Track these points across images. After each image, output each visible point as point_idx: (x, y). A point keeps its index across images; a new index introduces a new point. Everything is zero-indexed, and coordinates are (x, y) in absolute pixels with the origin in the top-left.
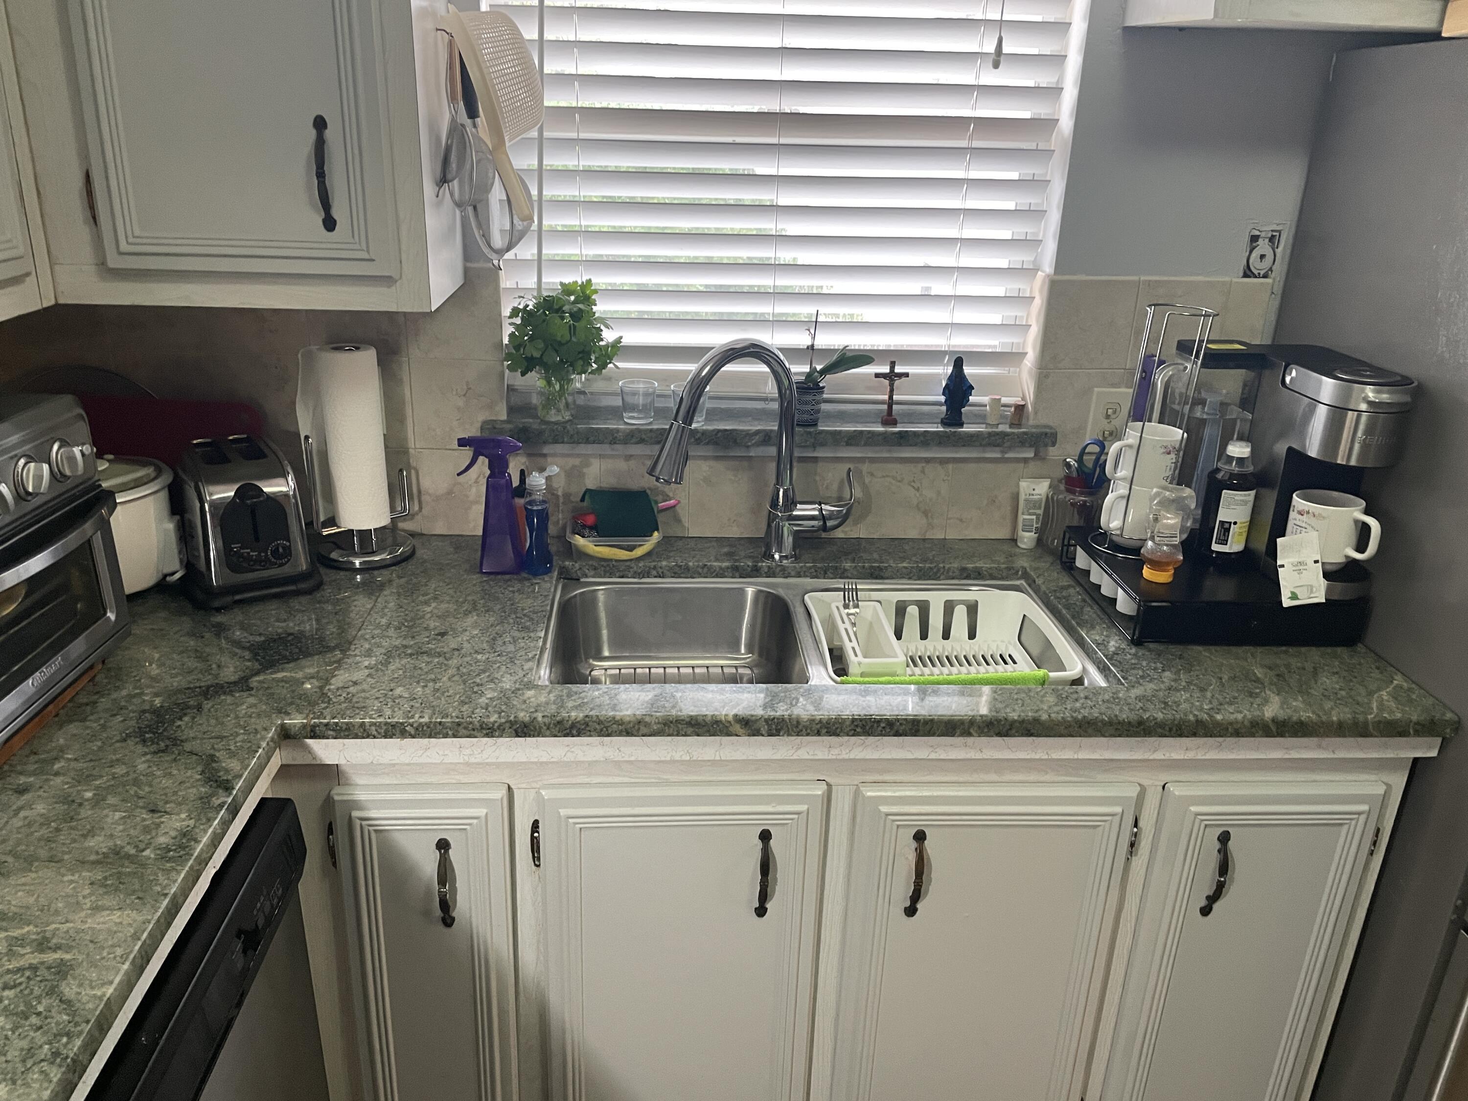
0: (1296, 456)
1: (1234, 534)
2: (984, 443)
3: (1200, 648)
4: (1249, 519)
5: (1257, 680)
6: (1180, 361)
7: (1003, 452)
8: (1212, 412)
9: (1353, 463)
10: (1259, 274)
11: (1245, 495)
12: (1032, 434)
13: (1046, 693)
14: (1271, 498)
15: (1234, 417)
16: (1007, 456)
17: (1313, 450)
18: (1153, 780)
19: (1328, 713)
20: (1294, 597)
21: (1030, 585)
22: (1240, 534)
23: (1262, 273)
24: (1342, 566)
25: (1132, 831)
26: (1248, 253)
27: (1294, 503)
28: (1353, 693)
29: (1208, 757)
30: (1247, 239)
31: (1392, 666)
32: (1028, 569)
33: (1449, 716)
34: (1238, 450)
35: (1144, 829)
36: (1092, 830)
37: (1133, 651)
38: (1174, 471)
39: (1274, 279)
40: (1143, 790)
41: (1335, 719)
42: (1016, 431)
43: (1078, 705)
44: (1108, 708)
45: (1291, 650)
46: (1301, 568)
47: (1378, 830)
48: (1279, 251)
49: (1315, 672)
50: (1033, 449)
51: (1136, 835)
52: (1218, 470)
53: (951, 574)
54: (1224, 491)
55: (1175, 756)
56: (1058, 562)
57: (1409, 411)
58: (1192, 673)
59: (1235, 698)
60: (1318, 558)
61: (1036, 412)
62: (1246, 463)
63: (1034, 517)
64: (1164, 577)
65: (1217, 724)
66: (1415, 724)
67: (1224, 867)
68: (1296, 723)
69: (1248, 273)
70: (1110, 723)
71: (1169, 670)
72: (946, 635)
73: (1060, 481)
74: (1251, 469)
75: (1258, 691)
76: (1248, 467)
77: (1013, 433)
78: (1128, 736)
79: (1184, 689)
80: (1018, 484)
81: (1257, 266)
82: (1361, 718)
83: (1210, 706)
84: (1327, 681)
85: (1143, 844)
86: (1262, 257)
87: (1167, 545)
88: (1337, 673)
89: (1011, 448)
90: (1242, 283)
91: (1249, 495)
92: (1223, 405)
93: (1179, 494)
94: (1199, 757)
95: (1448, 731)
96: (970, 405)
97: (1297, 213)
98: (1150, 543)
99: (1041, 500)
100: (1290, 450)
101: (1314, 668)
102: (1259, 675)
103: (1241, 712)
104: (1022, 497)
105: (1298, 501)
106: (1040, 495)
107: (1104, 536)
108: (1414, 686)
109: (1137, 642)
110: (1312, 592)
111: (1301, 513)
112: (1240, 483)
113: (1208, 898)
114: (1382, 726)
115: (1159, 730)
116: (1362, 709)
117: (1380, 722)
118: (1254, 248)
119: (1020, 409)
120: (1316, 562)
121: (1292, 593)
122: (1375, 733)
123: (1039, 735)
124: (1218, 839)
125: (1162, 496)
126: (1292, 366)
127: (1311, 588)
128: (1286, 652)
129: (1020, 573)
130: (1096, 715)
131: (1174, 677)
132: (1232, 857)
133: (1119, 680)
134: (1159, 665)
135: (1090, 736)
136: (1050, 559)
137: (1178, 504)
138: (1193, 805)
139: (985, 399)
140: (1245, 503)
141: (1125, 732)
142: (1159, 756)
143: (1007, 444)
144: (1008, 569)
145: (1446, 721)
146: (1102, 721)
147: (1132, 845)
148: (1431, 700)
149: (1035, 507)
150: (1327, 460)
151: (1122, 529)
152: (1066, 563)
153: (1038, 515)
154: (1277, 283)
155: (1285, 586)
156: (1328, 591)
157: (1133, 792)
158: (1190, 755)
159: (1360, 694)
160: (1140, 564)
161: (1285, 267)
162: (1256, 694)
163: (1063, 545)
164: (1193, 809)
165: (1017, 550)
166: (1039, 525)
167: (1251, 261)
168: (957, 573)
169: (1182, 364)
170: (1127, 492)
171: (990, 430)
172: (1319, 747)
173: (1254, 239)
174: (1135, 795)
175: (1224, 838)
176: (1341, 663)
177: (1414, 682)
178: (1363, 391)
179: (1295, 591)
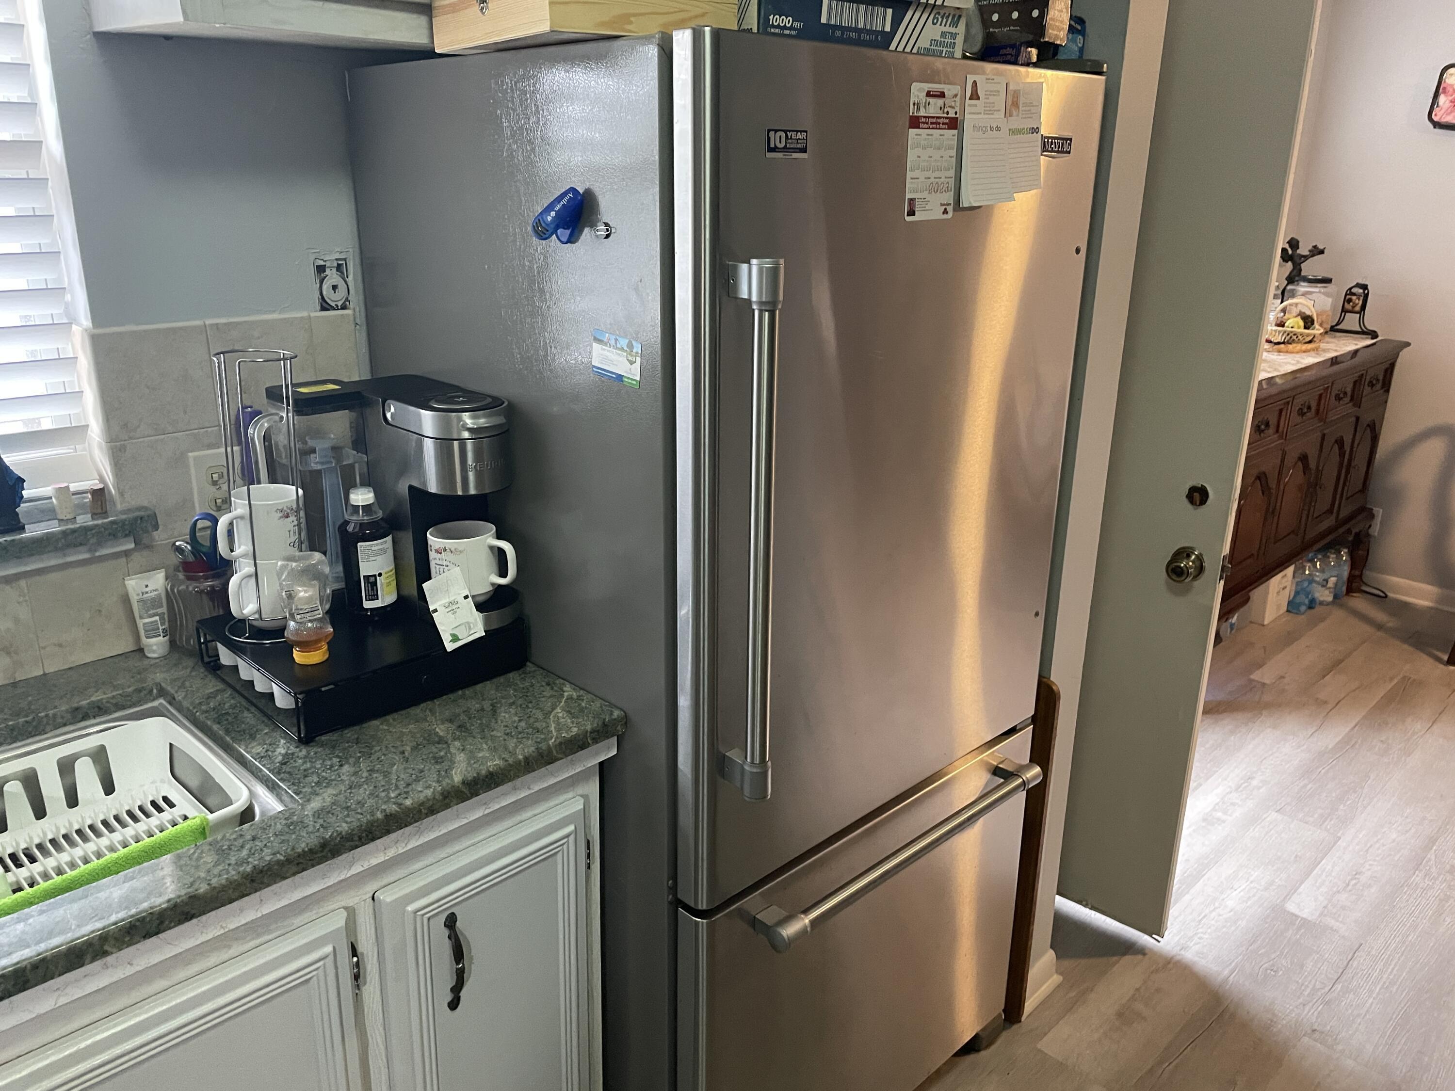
0: (418, 494)
1: (382, 585)
2: (60, 545)
3: (375, 723)
4: (393, 566)
5: (441, 741)
6: (274, 411)
7: (90, 551)
8: (324, 460)
9: (472, 491)
10: (337, 306)
11: (382, 544)
12: (123, 522)
13: (202, 852)
14: (407, 539)
15: (350, 462)
16: (97, 554)
17: (433, 487)
18: (358, 898)
19: (513, 754)
20: (455, 638)
21: (170, 703)
22: (389, 584)
23: (340, 304)
24: (492, 593)
25: (351, 961)
26: (318, 285)
27: (430, 543)
28: (532, 720)
29: (409, 847)
30: (312, 271)
31: (560, 677)
32: (163, 685)
33: (616, 713)
34: (362, 497)
35: (365, 953)
36: (303, 988)
37: (304, 752)
38: (300, 534)
39: (354, 310)
40: (351, 912)
41: (521, 757)
42: (100, 522)
43: (245, 853)
44: (283, 842)
45: (468, 692)
46: (454, 607)
47: (588, 842)
48: (350, 279)
49: (494, 711)
50: (132, 539)
51: (358, 964)
52: (346, 523)
53: (59, 720)
54: (359, 544)
55: (374, 861)
56: (200, 663)
57: (508, 430)
58: (373, 757)
59: (422, 771)
60: (467, 593)
61: (122, 494)
62: (373, 509)
63: (157, 618)
64: (317, 657)
65: (408, 811)
66: (591, 733)
67: (458, 953)
68: (487, 777)
69: (325, 306)
70: (288, 861)
71: (348, 763)
72: (72, 801)
73: (176, 569)
74: (380, 514)
75: (442, 754)
76: (376, 513)
77: (97, 525)
78: (313, 866)
79: (367, 782)
80: (125, 585)
81: (333, 298)
82: (543, 746)
83: (397, 792)
84: (507, 716)
85: (369, 968)
86: (335, 287)
87: (310, 621)
88: (513, 703)
89: (100, 544)
90: (322, 317)
91: (386, 542)
92: (336, 449)
93: (307, 563)
94: (401, 851)
95: (619, 728)
96: (25, 502)
97: (356, 239)
98: (292, 624)
99: (159, 595)
100: (411, 487)
101: (492, 705)
102: (441, 734)
103: (429, 787)
104: (134, 598)
105: (434, 541)
106: (156, 590)
107: (240, 625)
108: (582, 692)
109: (306, 741)
110: (470, 628)
111: (438, 552)
112: (373, 532)
113: (452, 990)
114: (563, 747)
115: (348, 844)
116: (543, 736)
117: (561, 743)
118: (323, 279)
119: (99, 494)
120: (466, 597)
121: (453, 635)
122: (560, 756)
123: (204, 913)
124: (445, 925)
125: (289, 568)
126: (388, 401)
127: (468, 625)
128: (463, 697)
129: (155, 691)
130: (268, 858)
131: (352, 770)
132: (465, 938)
133: (292, 796)
134: (335, 760)
135: (269, 885)
136: (189, 662)
137: (311, 574)
138: (408, 904)
139: (47, 491)
140: (384, 551)
141: (310, 863)
142: (357, 869)
143: (93, 541)
144: (139, 691)
145: (615, 719)
146: (278, 862)
147: (357, 977)
148: (598, 703)
149: (154, 607)
150: (448, 493)
151: (260, 611)
152: (209, 663)
153: (161, 616)
154: (358, 314)
155: (443, 630)
156: (486, 622)
157: (339, 921)
158: (391, 853)
159: (537, 720)
160: (288, 647)
161: (361, 297)
162: (442, 757)
163: (200, 643)
164: (410, 908)
165: (146, 662)
166: (166, 626)
167: (324, 293)
168: (69, 716)
169: (277, 414)
170: (253, 569)
171: (63, 528)
172: (515, 789)
173: (321, 269)
174: (342, 923)
175: (451, 922)
176: (515, 690)
177: (581, 689)
178: (460, 419)
179: (454, 632)
